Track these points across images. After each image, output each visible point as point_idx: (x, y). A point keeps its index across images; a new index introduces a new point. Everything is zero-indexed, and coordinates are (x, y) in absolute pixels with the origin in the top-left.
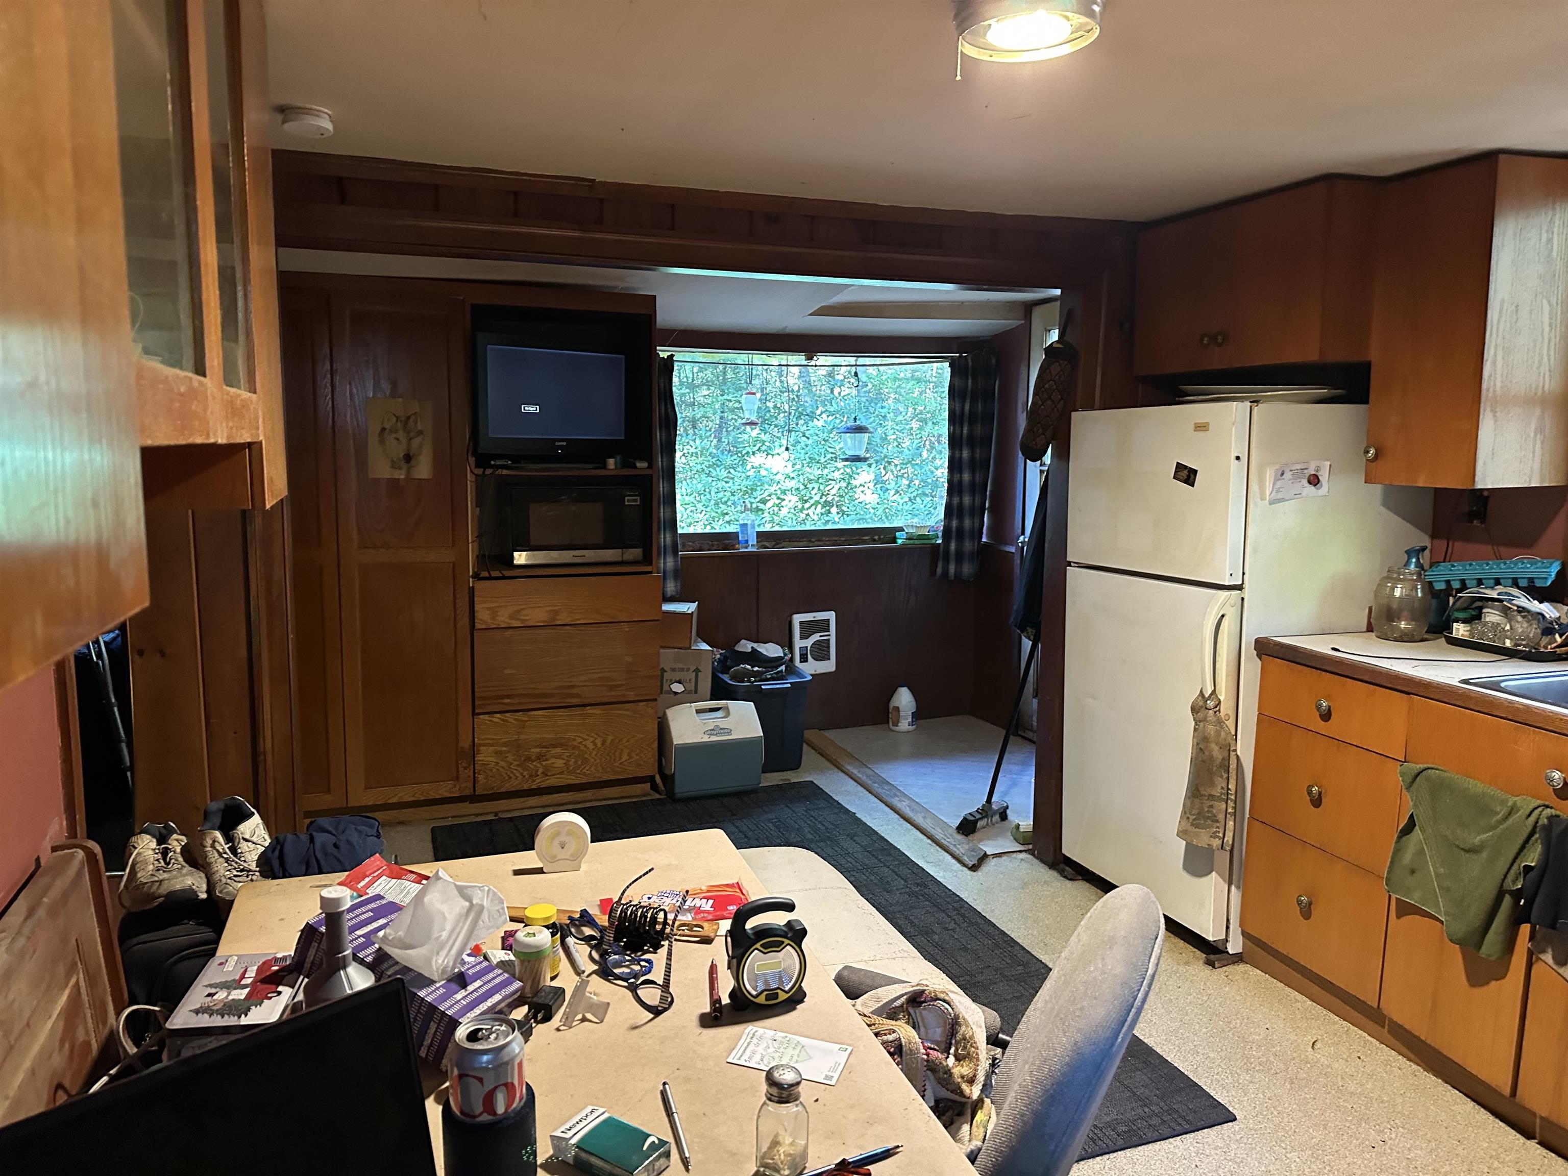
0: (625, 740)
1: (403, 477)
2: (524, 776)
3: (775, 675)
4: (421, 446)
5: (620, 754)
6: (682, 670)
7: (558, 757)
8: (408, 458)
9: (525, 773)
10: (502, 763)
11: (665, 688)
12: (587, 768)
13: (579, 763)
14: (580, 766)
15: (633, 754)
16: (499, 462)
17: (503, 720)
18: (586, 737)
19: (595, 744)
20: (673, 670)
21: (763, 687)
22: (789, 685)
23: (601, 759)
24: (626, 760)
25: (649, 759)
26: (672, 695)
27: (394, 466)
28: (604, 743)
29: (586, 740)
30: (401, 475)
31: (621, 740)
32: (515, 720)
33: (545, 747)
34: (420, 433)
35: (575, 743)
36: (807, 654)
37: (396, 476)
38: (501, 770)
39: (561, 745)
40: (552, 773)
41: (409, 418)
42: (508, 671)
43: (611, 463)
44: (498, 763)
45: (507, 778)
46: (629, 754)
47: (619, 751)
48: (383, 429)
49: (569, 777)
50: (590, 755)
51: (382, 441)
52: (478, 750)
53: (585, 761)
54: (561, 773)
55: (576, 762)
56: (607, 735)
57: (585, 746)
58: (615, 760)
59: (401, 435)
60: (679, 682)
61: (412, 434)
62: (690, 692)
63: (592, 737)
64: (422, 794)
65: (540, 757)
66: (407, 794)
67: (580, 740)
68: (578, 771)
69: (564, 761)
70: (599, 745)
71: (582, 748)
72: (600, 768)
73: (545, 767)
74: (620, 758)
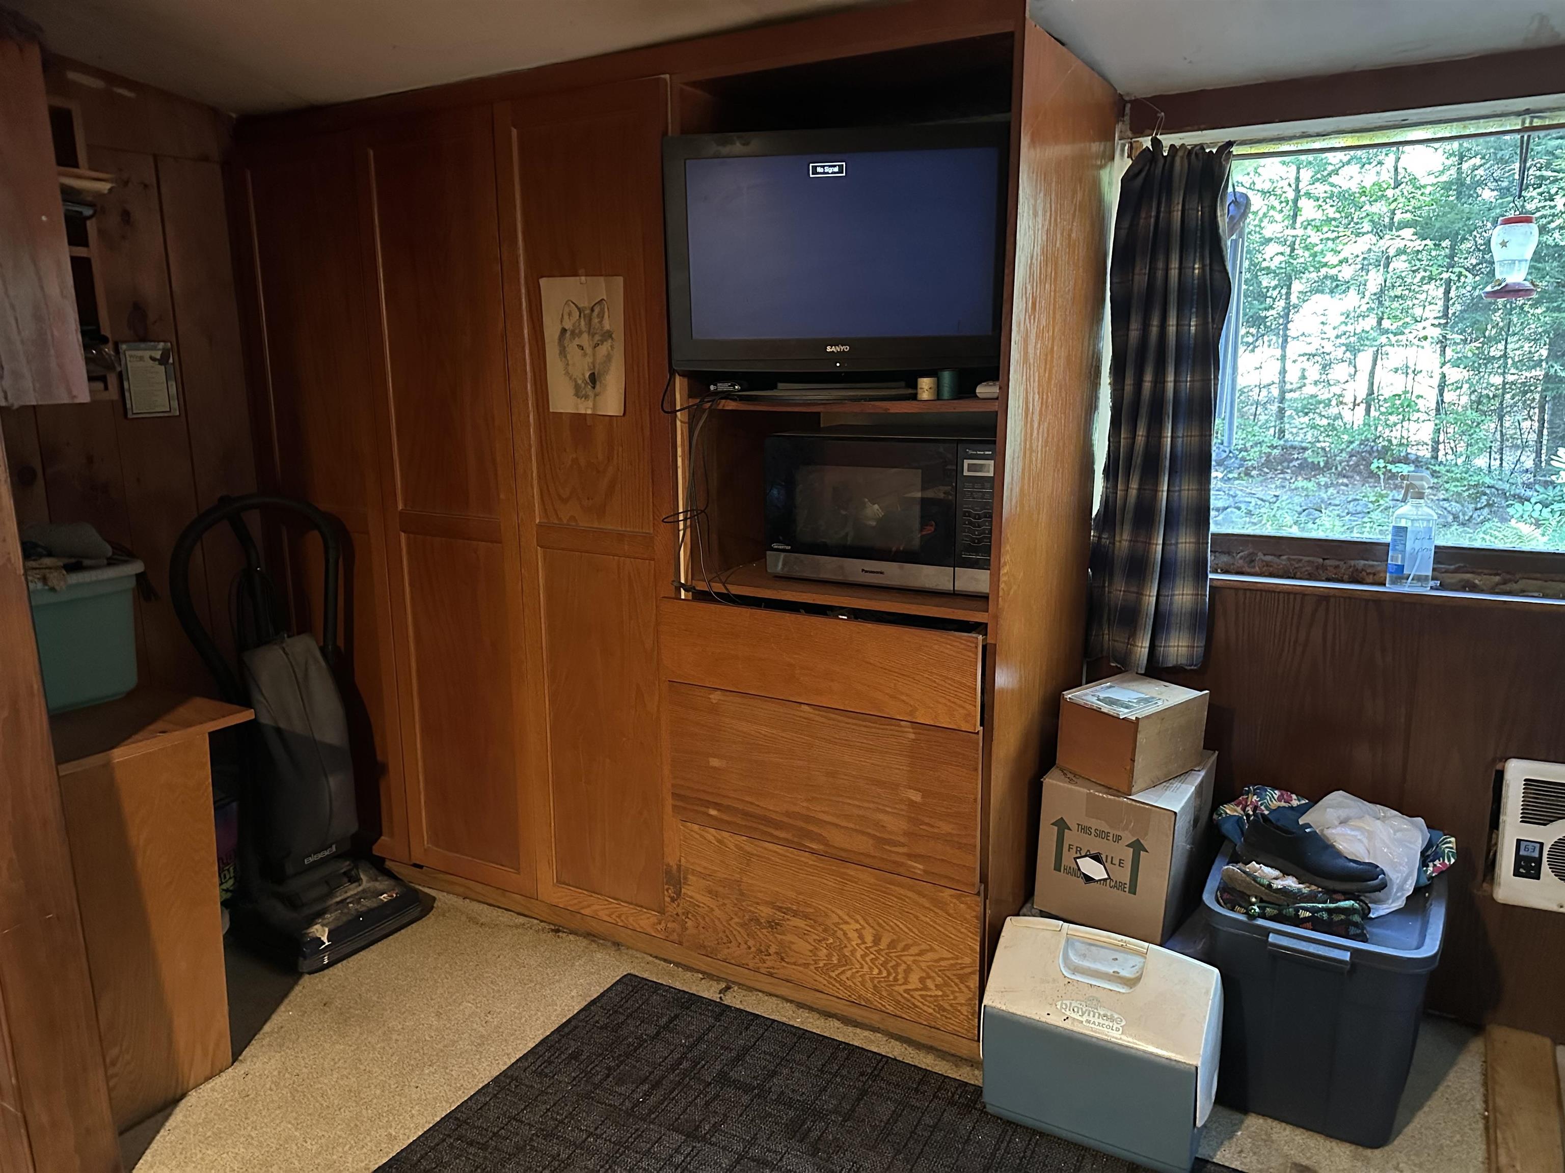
0: (914, 950)
1: (589, 412)
2: (750, 948)
3: (1325, 916)
4: (609, 358)
5: (908, 971)
6: (1102, 835)
7: (803, 935)
8: (593, 379)
9: (751, 943)
10: (717, 912)
11: (1067, 860)
12: (849, 974)
13: (835, 960)
14: (836, 967)
15: (930, 984)
16: (723, 387)
17: (719, 841)
18: (846, 918)
19: (861, 937)
20: (1085, 830)
21: (1272, 938)
22: (1347, 956)
23: (871, 969)
24: (917, 990)
25: (961, 1005)
26: (1081, 881)
27: (578, 393)
28: (877, 940)
29: (847, 923)
30: (585, 408)
31: (906, 947)
32: (736, 846)
33: (779, 909)
34: (608, 335)
35: (829, 922)
36: (1539, 861)
37: (583, 412)
38: (717, 922)
39: (806, 917)
40: (793, 960)
41: (592, 310)
42: (715, 762)
43: (926, 385)
44: (712, 910)
45: (725, 940)
46: (922, 980)
47: (904, 966)
48: (564, 331)
49: (818, 978)
50: (853, 952)
51: (563, 352)
52: (685, 878)
53: (845, 961)
54: (806, 965)
55: (829, 956)
56: (883, 928)
57: (845, 934)
58: (896, 980)
59: (585, 340)
60: (1097, 858)
61: (597, 338)
62: (1119, 886)
63: (857, 921)
64: (619, 917)
65: (773, 925)
66: (603, 909)
67: (837, 920)
68: (833, 974)
69: (811, 948)
70: (869, 939)
71: (840, 934)
72: (869, 985)
73: (781, 943)
74: (906, 982)
